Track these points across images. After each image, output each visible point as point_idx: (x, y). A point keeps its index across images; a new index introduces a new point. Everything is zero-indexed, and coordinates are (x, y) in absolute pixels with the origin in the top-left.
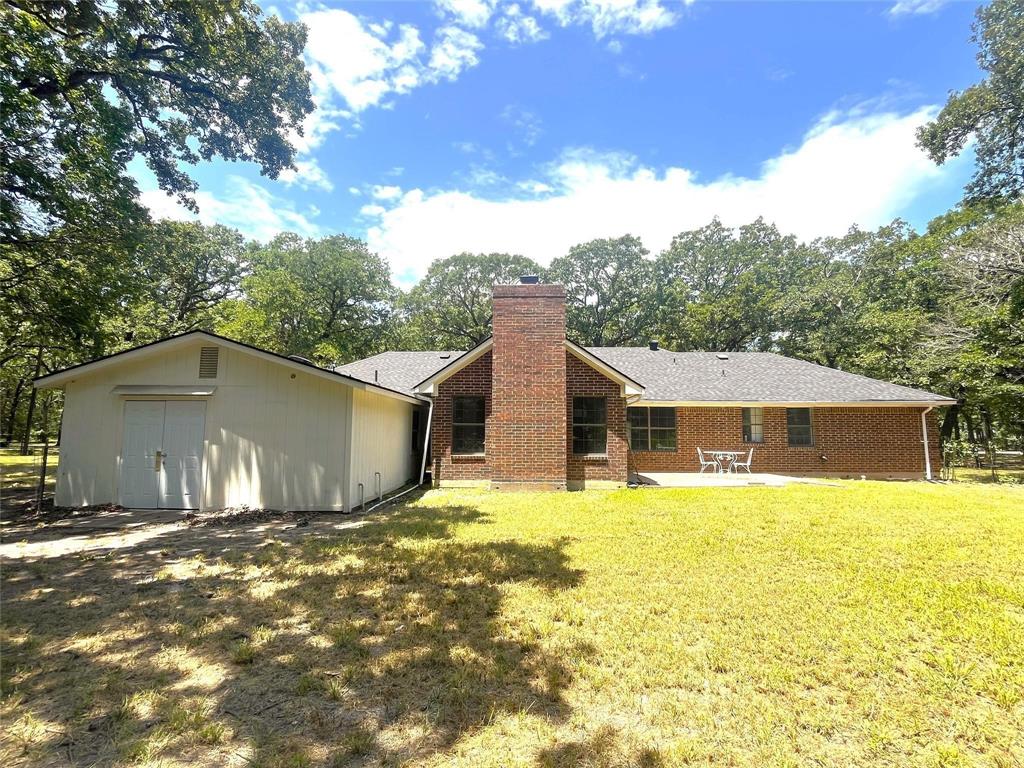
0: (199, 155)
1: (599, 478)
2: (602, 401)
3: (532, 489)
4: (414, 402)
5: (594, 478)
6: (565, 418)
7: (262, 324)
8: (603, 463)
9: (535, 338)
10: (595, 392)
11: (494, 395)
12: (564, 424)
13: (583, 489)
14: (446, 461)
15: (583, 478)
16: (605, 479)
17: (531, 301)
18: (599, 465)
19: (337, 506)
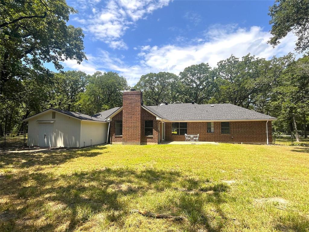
0: (65, 59)
1: (151, 142)
2: (152, 121)
3: (132, 144)
4: (105, 122)
5: (150, 142)
6: (140, 126)
7: (87, 100)
8: (152, 138)
9: (133, 105)
10: (150, 119)
11: (123, 120)
12: (140, 128)
13: (147, 145)
14: (113, 137)
15: (146, 142)
16: (152, 142)
17: (132, 96)
18: (151, 138)
19: (78, 146)
